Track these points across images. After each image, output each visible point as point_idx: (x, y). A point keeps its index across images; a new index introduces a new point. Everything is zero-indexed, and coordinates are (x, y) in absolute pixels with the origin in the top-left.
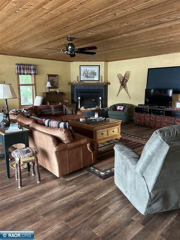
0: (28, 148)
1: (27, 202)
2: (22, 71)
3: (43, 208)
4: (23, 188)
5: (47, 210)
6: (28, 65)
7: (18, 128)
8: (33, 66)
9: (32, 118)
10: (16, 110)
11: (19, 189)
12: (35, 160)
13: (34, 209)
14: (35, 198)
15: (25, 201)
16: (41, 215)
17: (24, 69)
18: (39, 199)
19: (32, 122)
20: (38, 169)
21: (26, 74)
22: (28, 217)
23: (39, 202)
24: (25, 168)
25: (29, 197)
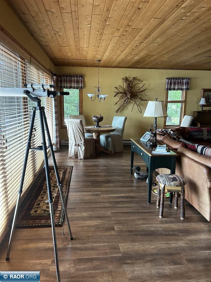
0: (174, 176)
1: (168, 237)
2: (173, 85)
3: (187, 251)
4: (164, 219)
5: (192, 257)
6: (181, 78)
7: (166, 150)
8: (186, 80)
9: (181, 142)
10: (162, 130)
11: (160, 219)
12: (181, 191)
13: (176, 249)
14: (177, 235)
15: (166, 235)
16: (184, 259)
17: (175, 83)
18: (182, 240)
19: (180, 145)
20: (183, 203)
21: (176, 90)
22: (170, 254)
23: (183, 243)
24: (167, 197)
25: (171, 233)
